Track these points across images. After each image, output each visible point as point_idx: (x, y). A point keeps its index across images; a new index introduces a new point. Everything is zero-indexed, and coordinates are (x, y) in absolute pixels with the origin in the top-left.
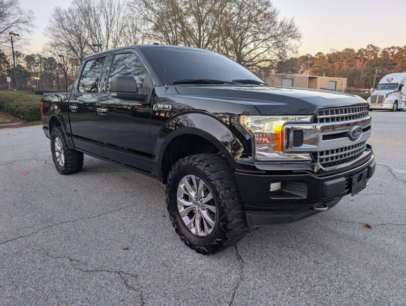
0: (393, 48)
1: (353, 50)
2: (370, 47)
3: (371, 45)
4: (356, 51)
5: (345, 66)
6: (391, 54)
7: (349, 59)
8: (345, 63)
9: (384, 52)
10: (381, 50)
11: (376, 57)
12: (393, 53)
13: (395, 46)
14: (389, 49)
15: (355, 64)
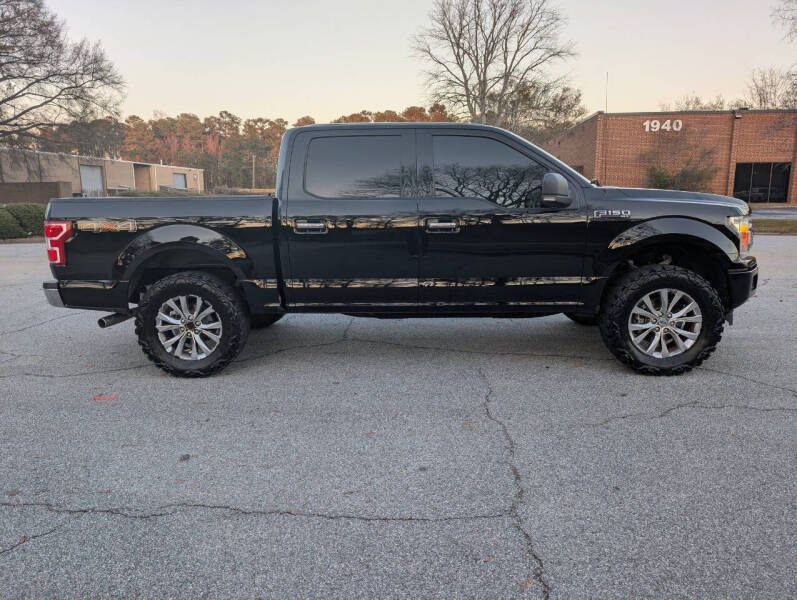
0: (260, 120)
1: (195, 119)
2: (224, 115)
3: (226, 112)
4: (202, 121)
5: (189, 147)
6: (259, 131)
7: (193, 134)
8: (186, 140)
9: (249, 127)
10: (242, 123)
11: (237, 134)
12: (261, 129)
13: (264, 117)
14: (255, 122)
15: (205, 144)
